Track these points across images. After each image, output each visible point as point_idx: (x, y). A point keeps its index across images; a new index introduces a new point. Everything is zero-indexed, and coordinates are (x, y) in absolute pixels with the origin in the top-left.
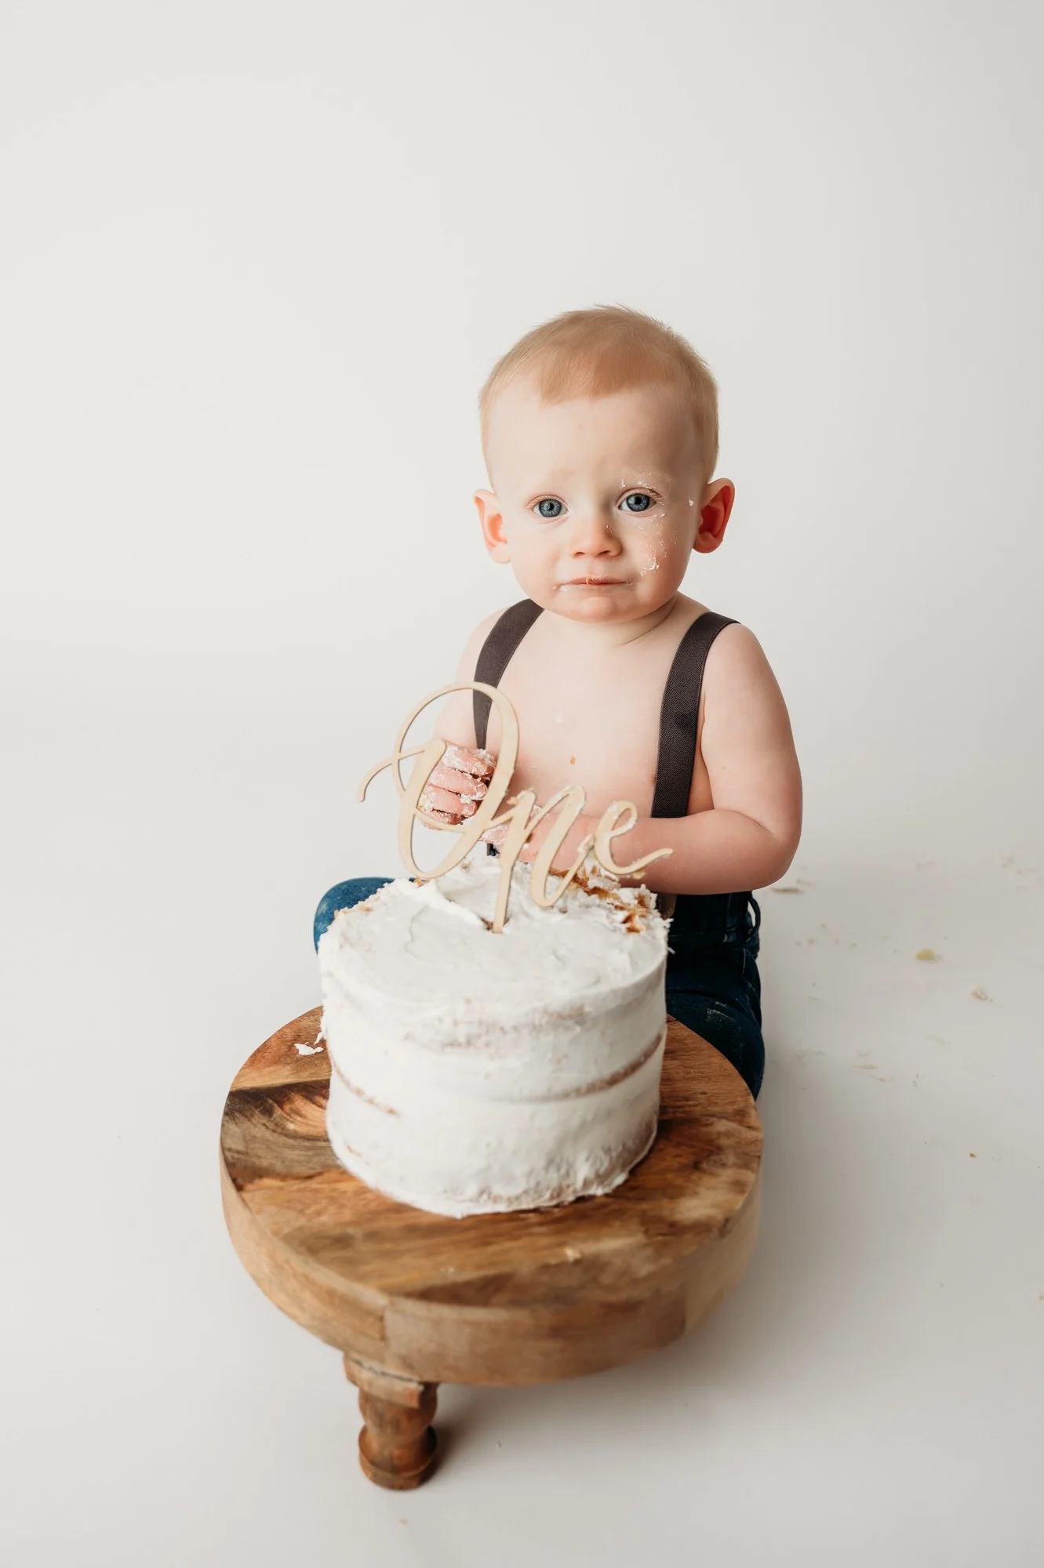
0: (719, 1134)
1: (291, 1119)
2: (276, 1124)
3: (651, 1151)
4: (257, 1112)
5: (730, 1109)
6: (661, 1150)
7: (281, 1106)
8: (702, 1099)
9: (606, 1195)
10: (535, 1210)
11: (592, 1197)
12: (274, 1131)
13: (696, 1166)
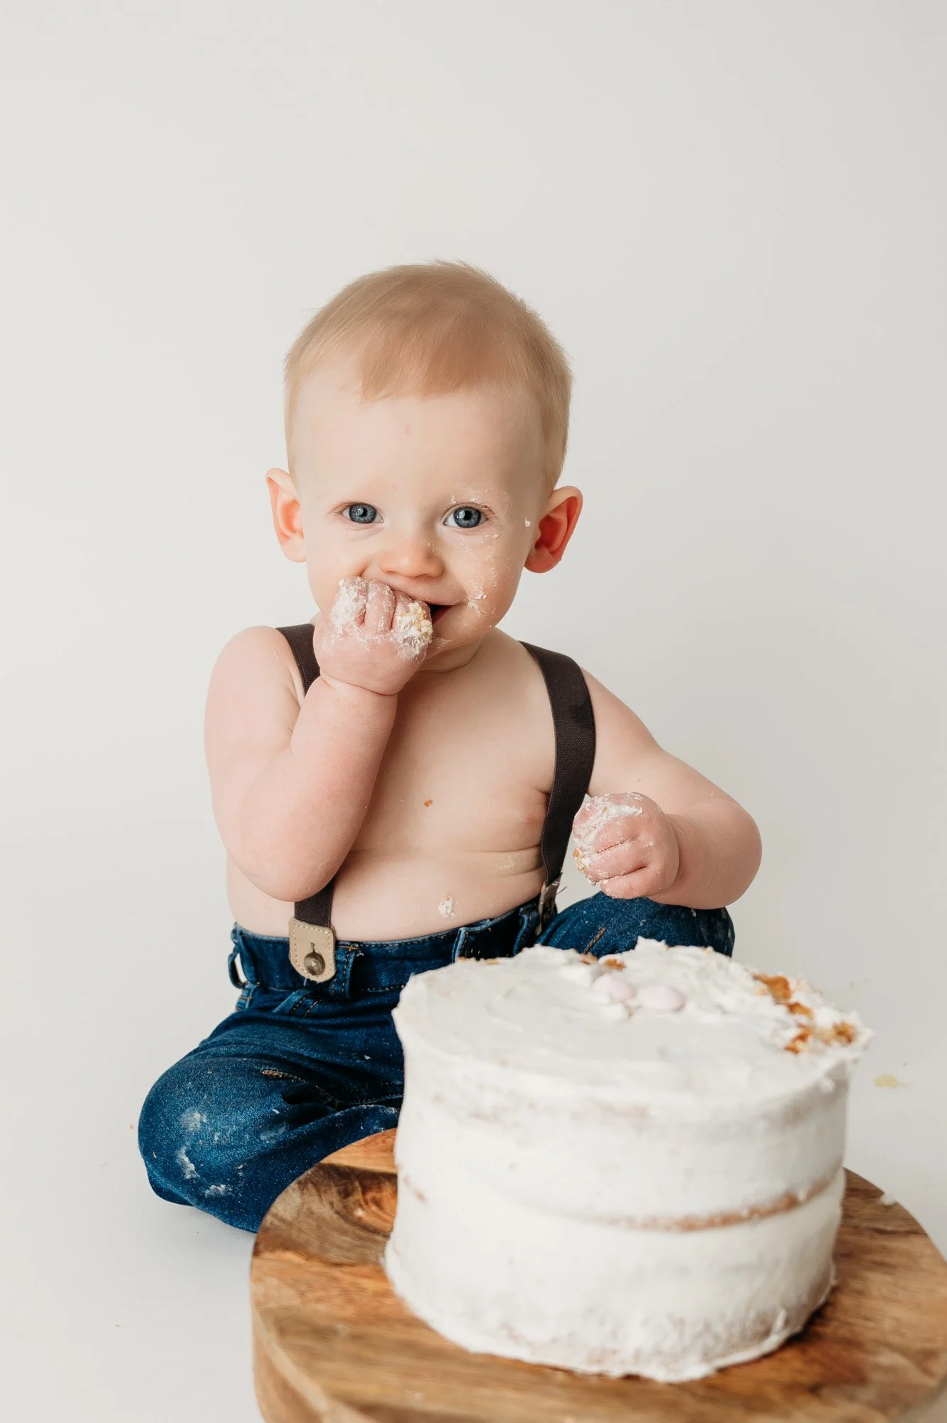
0: (878, 1367)
1: (364, 1206)
2: (345, 1207)
3: (767, 1356)
4: (334, 1190)
5: (918, 1345)
6: (782, 1360)
7: (364, 1193)
8: (888, 1324)
9: (671, 1385)
10: (568, 1372)
11: (648, 1381)
12: (337, 1213)
13: (814, 1390)
